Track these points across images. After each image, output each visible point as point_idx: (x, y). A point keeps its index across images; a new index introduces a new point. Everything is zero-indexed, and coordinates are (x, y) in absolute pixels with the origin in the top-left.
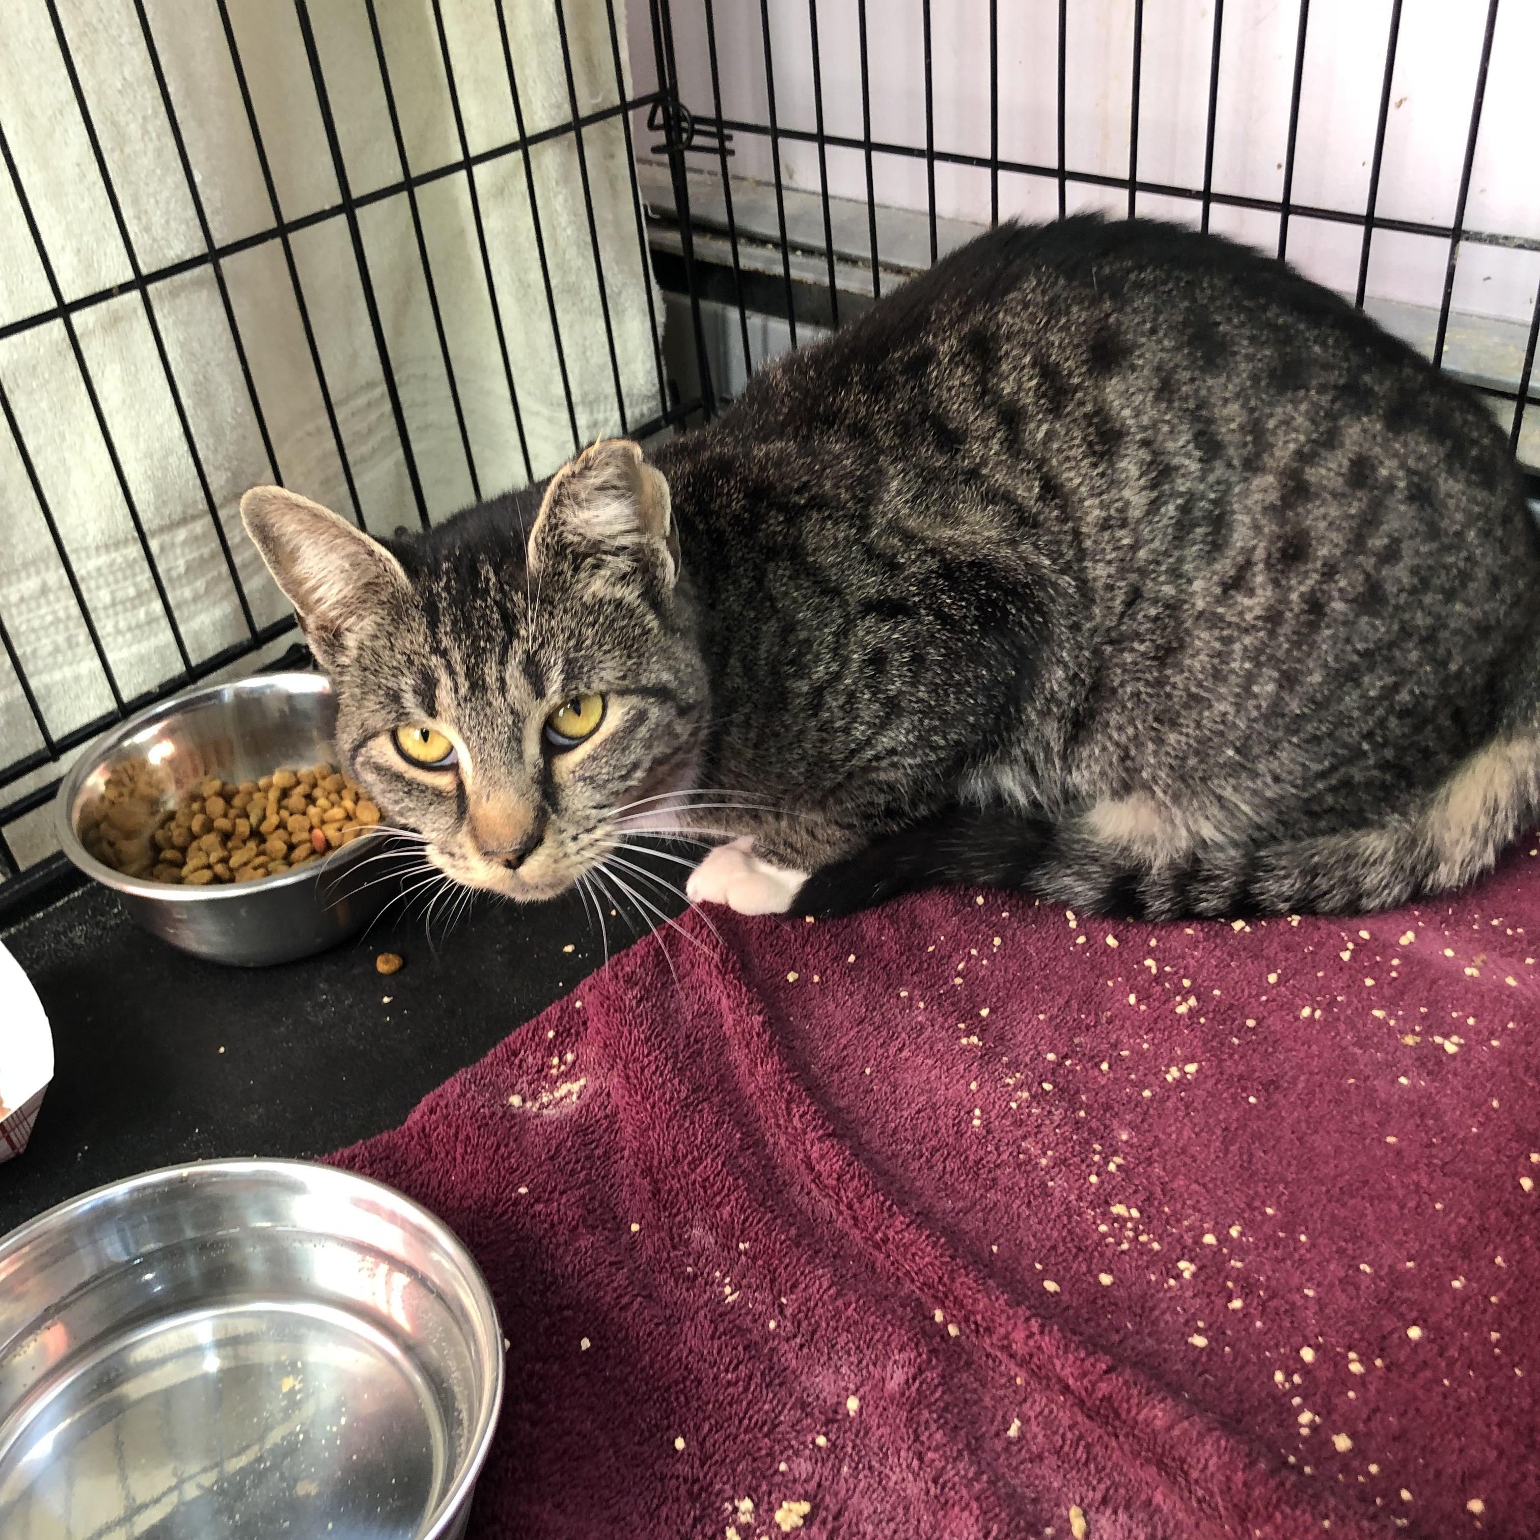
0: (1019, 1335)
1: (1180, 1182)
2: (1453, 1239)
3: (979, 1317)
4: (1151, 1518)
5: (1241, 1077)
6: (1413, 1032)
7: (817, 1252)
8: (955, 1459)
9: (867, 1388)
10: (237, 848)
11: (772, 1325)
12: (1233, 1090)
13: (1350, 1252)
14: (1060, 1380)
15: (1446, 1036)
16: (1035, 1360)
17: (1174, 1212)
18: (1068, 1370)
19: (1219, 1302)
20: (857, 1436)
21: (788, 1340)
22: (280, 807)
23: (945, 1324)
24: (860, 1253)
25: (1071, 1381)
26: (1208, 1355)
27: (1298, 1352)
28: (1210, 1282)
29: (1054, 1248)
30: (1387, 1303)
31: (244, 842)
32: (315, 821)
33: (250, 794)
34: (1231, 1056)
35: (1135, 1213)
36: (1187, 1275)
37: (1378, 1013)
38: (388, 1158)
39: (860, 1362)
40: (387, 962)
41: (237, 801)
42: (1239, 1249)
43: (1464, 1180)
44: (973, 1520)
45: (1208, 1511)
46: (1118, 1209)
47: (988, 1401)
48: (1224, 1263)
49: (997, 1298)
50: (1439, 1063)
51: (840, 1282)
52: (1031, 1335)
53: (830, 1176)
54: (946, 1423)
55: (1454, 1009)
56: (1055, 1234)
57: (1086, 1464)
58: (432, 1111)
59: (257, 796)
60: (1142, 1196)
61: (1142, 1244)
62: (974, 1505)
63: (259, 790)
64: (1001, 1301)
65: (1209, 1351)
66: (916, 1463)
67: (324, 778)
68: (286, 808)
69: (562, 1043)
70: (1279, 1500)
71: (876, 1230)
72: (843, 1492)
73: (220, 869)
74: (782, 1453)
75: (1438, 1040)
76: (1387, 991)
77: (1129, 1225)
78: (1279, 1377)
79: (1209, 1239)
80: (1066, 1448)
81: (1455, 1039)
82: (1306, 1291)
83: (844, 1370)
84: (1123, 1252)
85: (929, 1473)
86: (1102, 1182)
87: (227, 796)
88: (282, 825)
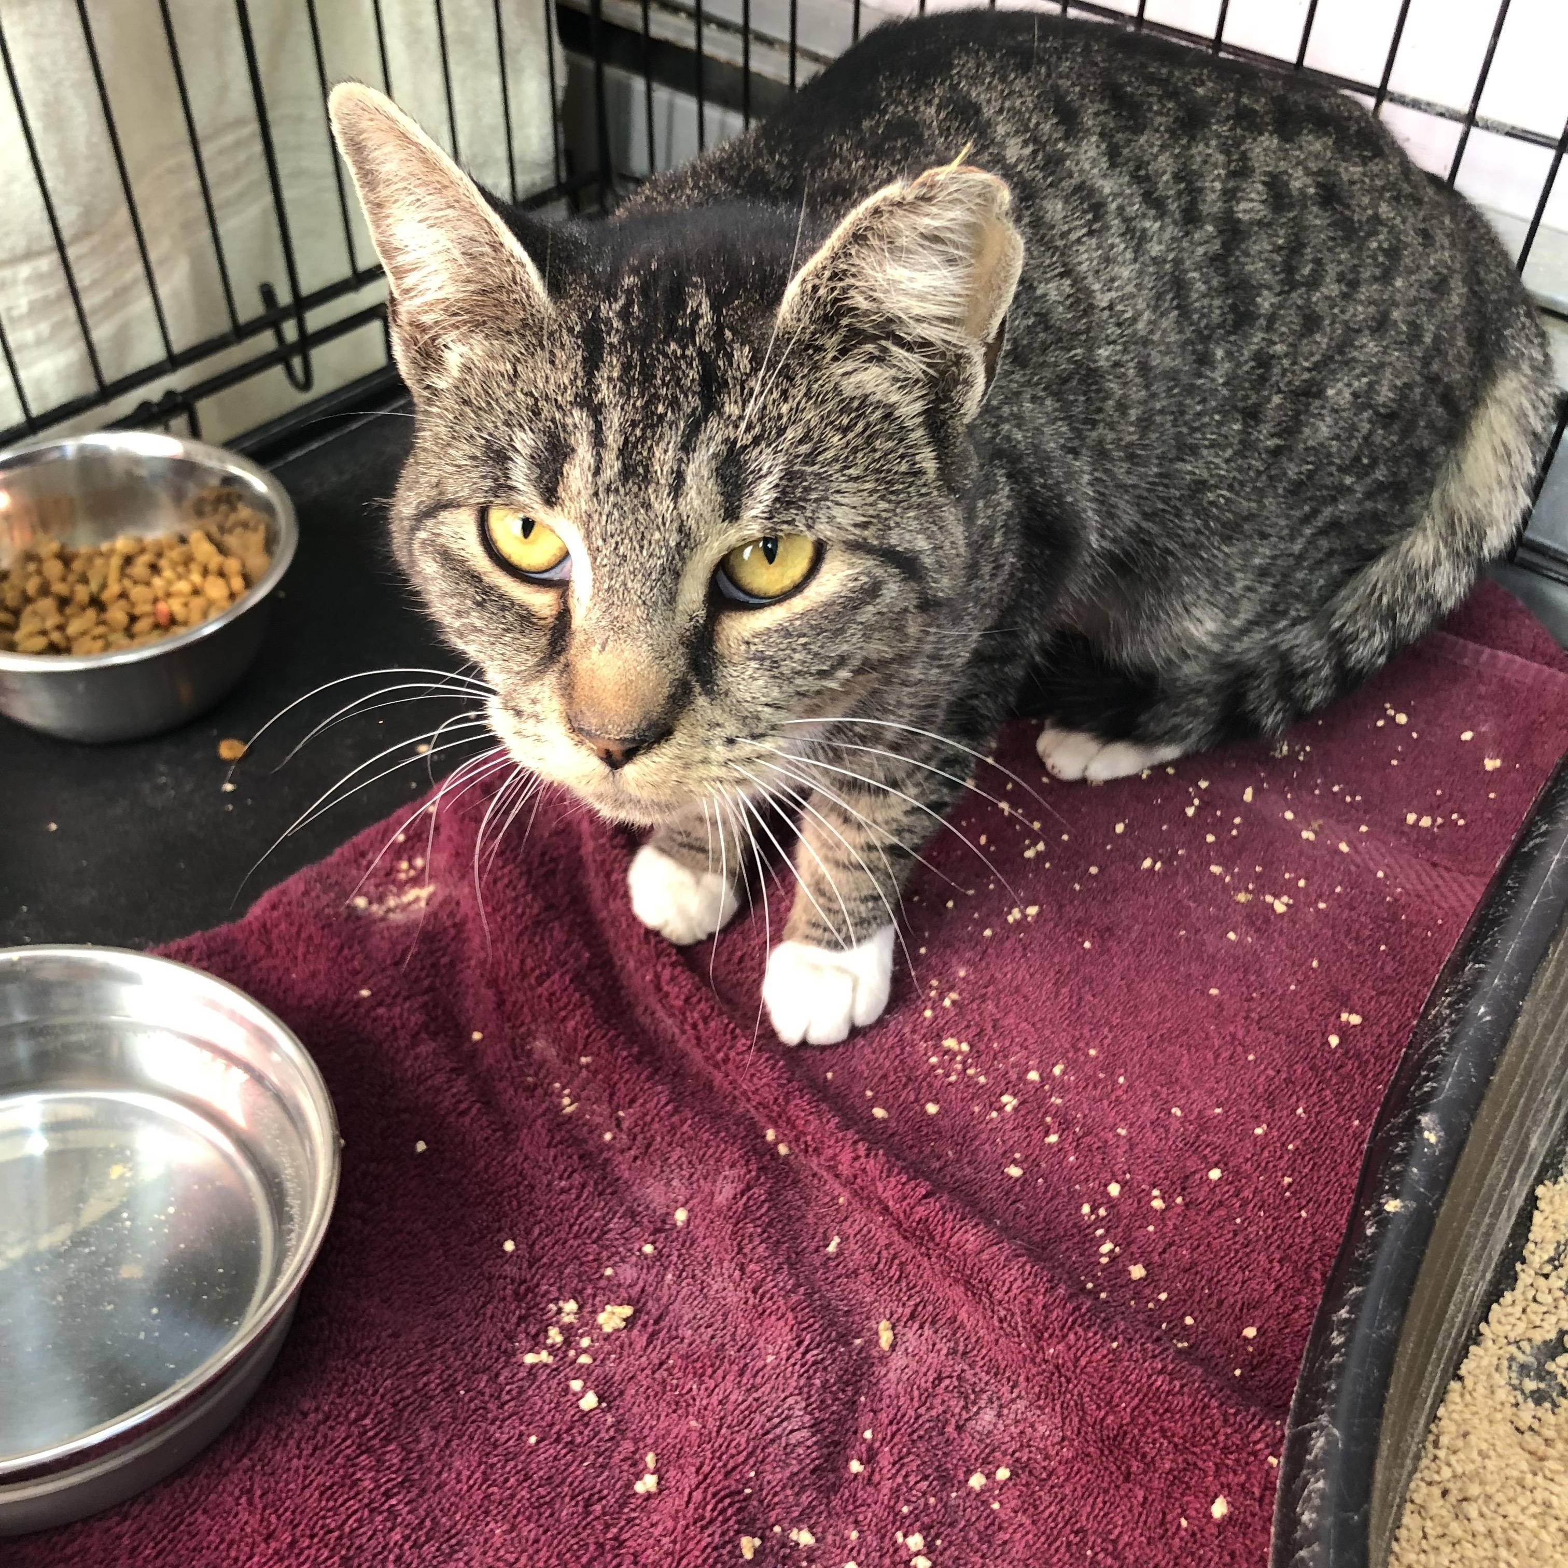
0: (846, 1157)
1: (1010, 1020)
2: (1260, 1089)
3: (809, 1138)
4: (954, 1334)
5: (1079, 922)
6: (1247, 890)
7: (657, 1070)
8: (775, 1272)
9: (695, 1201)
10: (73, 616)
11: (608, 1136)
12: (1069, 934)
13: (1164, 1096)
14: (880, 1202)
15: (1277, 896)
16: (859, 1180)
17: (1003, 1049)
18: (889, 1193)
19: (1036, 1135)
20: (683, 1245)
21: (622, 1152)
22: (123, 574)
23: (776, 1144)
24: (698, 1073)
25: (891, 1203)
26: (1022, 1185)
27: (1106, 1186)
28: (1029, 1117)
29: (885, 1076)
30: (1193, 1146)
31: (83, 609)
32: (160, 594)
33: (90, 559)
34: (1071, 902)
35: (965, 1047)
36: (1009, 1108)
37: (1216, 869)
38: (226, 951)
39: (691, 1175)
40: (231, 748)
41: (77, 565)
42: (1061, 1087)
43: (1277, 1034)
44: (788, 1328)
45: (1009, 1330)
46: (950, 1043)
47: (810, 1219)
48: (1044, 1098)
49: (828, 1121)
50: (1267, 920)
51: (678, 1100)
52: (857, 1158)
53: (677, 997)
54: (769, 1237)
55: (1287, 870)
56: (887, 1063)
57: (898, 1281)
58: (274, 907)
59: (99, 562)
60: (974, 1030)
61: (970, 1078)
62: (790, 1315)
63: (101, 554)
64: (832, 1124)
65: (1023, 1181)
66: (737, 1273)
67: (171, 548)
68: (130, 577)
69: (412, 847)
70: (1074, 1322)
71: (718, 1050)
72: (665, 1299)
73: (56, 637)
74: (609, 1258)
75: (1269, 899)
76: (1227, 849)
77: (959, 1058)
78: (1086, 1209)
79: (1033, 1076)
80: (881, 1266)
81: (1285, 899)
82: (1119, 1130)
83: (675, 1183)
84: (950, 1084)
85: (749, 1284)
86: (935, 1018)
87: (66, 558)
88: (123, 595)
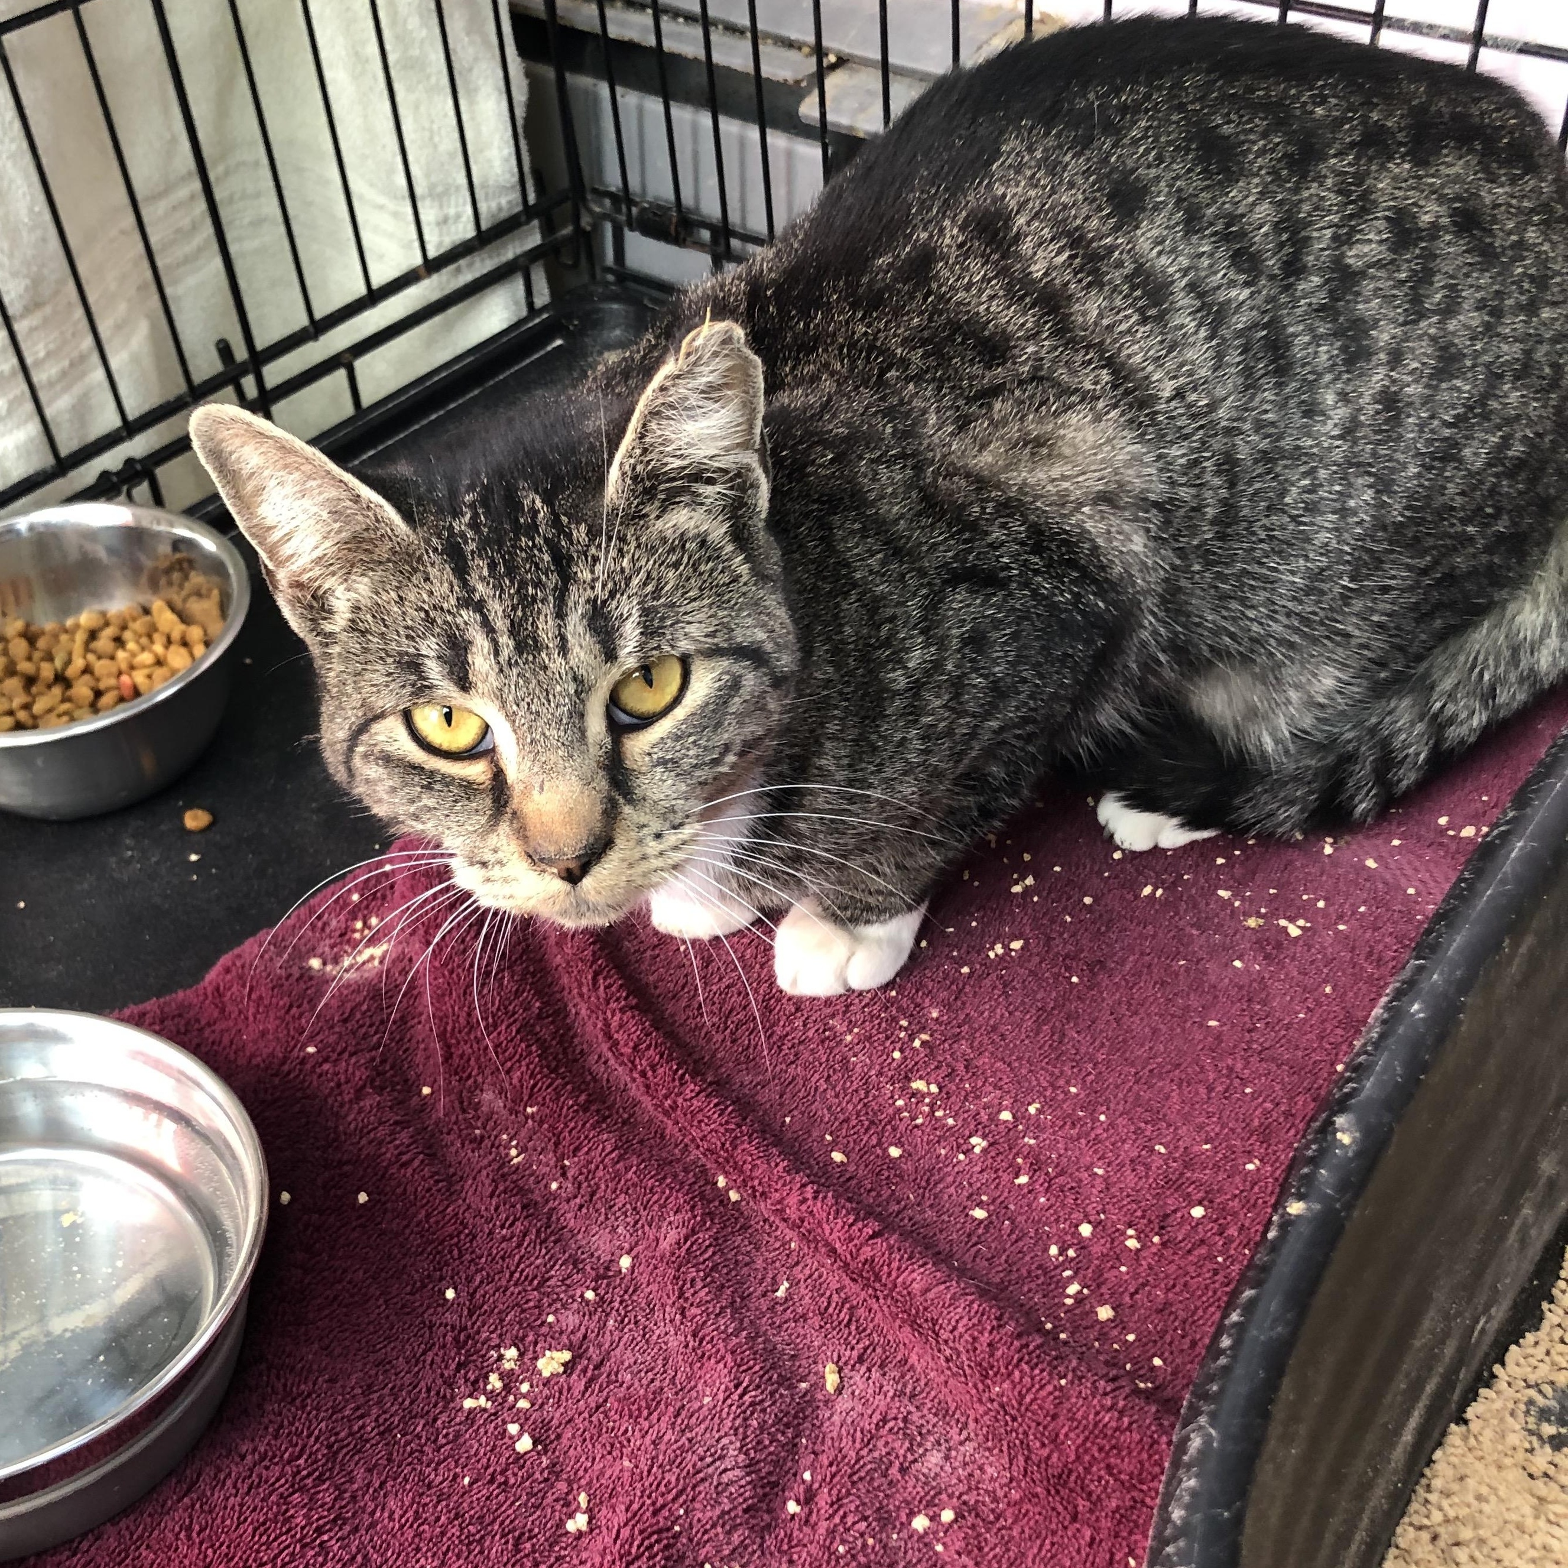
0: (793, 1200)
1: (985, 1059)
2: (1256, 1123)
3: (756, 1182)
4: (903, 1377)
5: (1067, 956)
6: (1259, 915)
7: (605, 1119)
8: (717, 1315)
9: (640, 1248)
10: (41, 694)
11: (554, 1186)
12: (1056, 970)
13: (1148, 1133)
14: (827, 1244)
15: (1292, 920)
16: (806, 1224)
17: (974, 1089)
18: (835, 1235)
19: (1005, 1177)
20: (626, 1292)
21: (568, 1201)
22: (87, 649)
23: (727, 1189)
24: (651, 1120)
25: (837, 1246)
26: (986, 1228)
27: (1077, 1226)
28: (999, 1159)
29: (847, 1120)
30: (1174, 1184)
31: (49, 687)
32: (124, 666)
33: (56, 637)
34: (1061, 934)
35: (934, 1088)
36: (977, 1150)
37: (1224, 894)
38: (180, 1015)
39: (636, 1223)
40: (195, 818)
41: (41, 643)
42: (1036, 1126)
43: (1279, 1066)
44: (726, 1371)
45: (955, 1369)
46: (918, 1085)
47: (759, 1263)
48: (1017, 1138)
49: (777, 1165)
50: (1279, 946)
51: (624, 1148)
52: (805, 1200)
53: (626, 1045)
54: (713, 1282)
55: (1306, 891)
56: (850, 1107)
57: (848, 1325)
58: (228, 971)
59: (64, 638)
60: (944, 1071)
61: (937, 1119)
62: (729, 1357)
63: (66, 631)
64: (780, 1168)
65: (987, 1223)
66: (678, 1317)
67: (134, 619)
68: (93, 652)
69: (367, 907)
70: (1020, 1360)
71: (666, 1097)
72: (607, 1346)
73: (22, 715)
74: (550, 1305)
75: (1283, 922)
76: (1238, 871)
77: (927, 1100)
78: (1054, 1250)
79: (1006, 1116)
80: (831, 1310)
81: (1301, 922)
82: (1096, 1170)
83: (620, 1230)
84: (916, 1126)
85: (689, 1327)
86: (905, 1058)
87: (30, 637)
88: (87, 670)
